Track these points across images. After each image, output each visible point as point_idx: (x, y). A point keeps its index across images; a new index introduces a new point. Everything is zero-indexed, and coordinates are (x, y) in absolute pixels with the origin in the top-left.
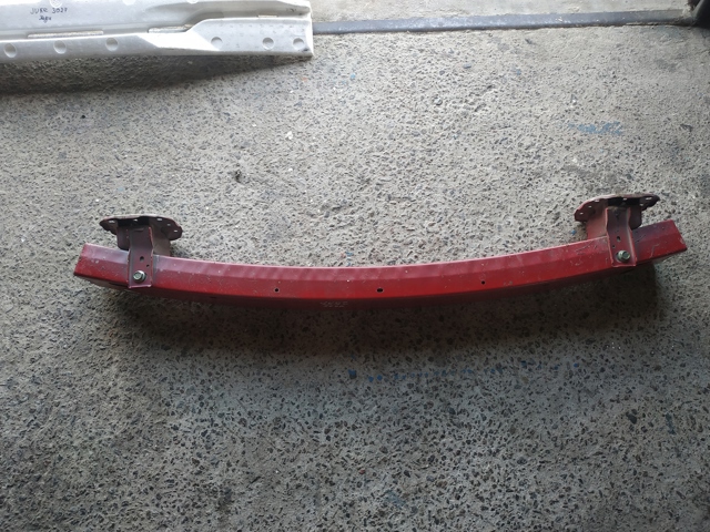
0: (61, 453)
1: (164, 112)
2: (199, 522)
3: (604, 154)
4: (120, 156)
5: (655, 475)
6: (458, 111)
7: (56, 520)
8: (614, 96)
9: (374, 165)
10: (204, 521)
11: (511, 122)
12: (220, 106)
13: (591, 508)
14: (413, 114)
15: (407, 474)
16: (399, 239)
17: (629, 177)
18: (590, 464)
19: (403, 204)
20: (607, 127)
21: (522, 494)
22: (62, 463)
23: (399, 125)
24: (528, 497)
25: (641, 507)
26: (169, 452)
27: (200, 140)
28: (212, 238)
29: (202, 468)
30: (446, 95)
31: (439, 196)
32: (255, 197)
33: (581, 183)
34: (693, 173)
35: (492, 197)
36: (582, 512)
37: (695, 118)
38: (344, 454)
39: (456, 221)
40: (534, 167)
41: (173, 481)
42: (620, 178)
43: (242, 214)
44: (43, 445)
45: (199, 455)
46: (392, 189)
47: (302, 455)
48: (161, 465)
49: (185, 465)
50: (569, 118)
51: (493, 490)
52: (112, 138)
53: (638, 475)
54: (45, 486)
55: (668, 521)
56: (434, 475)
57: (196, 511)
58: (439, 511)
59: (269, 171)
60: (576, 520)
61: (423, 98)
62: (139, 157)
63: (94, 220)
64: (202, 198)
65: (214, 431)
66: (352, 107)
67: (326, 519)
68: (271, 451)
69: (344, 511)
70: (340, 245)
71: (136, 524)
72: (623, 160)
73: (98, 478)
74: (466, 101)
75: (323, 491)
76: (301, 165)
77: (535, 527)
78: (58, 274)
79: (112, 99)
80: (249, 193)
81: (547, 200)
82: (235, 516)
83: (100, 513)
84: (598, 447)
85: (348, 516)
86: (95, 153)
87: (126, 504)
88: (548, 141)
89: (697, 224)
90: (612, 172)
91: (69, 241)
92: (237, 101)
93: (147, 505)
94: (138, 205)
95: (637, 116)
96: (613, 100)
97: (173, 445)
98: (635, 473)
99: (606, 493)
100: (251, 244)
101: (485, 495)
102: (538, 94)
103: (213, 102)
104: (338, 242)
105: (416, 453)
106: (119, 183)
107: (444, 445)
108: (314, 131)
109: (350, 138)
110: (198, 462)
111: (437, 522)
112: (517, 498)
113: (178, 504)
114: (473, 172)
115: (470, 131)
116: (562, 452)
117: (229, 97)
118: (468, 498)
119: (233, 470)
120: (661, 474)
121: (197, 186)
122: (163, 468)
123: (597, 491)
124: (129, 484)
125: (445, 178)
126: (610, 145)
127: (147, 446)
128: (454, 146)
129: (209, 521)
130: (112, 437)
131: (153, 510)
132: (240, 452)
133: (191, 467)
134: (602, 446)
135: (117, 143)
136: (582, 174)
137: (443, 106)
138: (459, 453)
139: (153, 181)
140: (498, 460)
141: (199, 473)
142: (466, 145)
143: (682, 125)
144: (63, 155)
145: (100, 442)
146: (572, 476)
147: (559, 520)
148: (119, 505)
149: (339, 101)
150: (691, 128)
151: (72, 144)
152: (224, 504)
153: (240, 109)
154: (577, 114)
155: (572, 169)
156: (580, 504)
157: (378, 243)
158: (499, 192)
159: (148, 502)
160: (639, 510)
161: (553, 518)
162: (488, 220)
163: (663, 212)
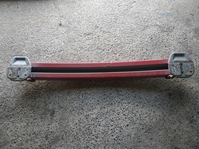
0: (8, 99)
1: (41, 7)
2: (45, 119)
3: (167, 21)
4: (28, 19)
5: (176, 111)
6: (125, 8)
7: (6, 117)
8: (171, 5)
9: (100, 23)
10: (47, 118)
11: (140, 12)
12: (57, 5)
13: (156, 119)
14: (112, 9)
15: (104, 108)
16: (106, 43)
17: (174, 28)
18: (157, 107)
19: (107, 34)
20: (168, 14)
21: (137, 114)
22: (8, 101)
23: (108, 12)
24: (138, 115)
25: (171, 120)
26: (37, 99)
27: (50, 15)
28: (52, 42)
29: (46, 104)
30: (122, 4)
31: (118, 32)
32: (65, 31)
33: (159, 29)
34: (192, 28)
35: (133, 32)
36: (154, 120)
37: (194, 12)
38: (87, 101)
39: (122, 39)
40: (146, 24)
41: (38, 107)
42: (171, 28)
43: (61, 35)
44: (3, 96)
45: (46, 100)
46: (105, 29)
47: (75, 101)
48: (35, 103)
49: (42, 103)
50: (157, 11)
51: (128, 113)
52: (25, 14)
53: (170, 111)
54: (3, 107)
55: (178, 124)
56: (112, 108)
57: (44, 116)
58: (113, 118)
59: (69, 24)
60: (152, 122)
61: (115, 4)
62: (33, 19)
63: (19, 36)
64: (50, 31)
65: (50, 94)
66: (94, 7)
67: (81, 119)
68: (66, 100)
69: (86, 117)
70: (89, 44)
71: (28, 118)
72: (172, 23)
73: (18, 106)
74: (127, 6)
75: (80, 111)
76: (79, 22)
77: (140, 124)
78: (9, 50)
79: (26, 3)
80: (63, 29)
81: (149, 33)
82: (55, 118)
83: (18, 115)
84: (159, 102)
85: (87, 118)
86: (20, 18)
87: (25, 113)
88: (151, 17)
89: (192, 41)
90: (169, 26)
91: (12, 41)
92: (61, 4)
93: (31, 114)
94: (32, 32)
95: (177, 11)
96: (170, 6)
97: (39, 97)
98: (170, 110)
99: (161, 115)
100: (63, 43)
101: (126, 114)
102: (148, 4)
103: (55, 4)
104: (88, 44)
105: (107, 102)
106: (27, 26)
107: (115, 100)
108: (83, 13)
109: (93, 15)
110: (46, 102)
111: (112, 121)
112: (135, 115)
113: (39, 114)
114: (128, 25)
115: (128, 14)
116: (149, 103)
117: (59, 3)
118: (121, 115)
119: (55, 105)
120: (177, 111)
121: (49, 27)
122: (36, 104)
123: (158, 115)
124: (26, 108)
125: (120, 27)
126: (169, 19)
127: (31, 98)
128: (123, 18)
129: (48, 119)
130: (22, 95)
131: (32, 115)
132: (57, 100)
133: (43, 104)
134: (161, 102)
135: (27, 15)
136: (160, 27)
137: (121, 7)
138: (119, 102)
139: (37, 26)
140: (130, 105)
141: (46, 105)
142: (127, 18)
143: (190, 14)
144: (12, 18)
145: (19, 96)
146: (152, 110)
147: (147, 122)
148: (23, 113)
149: (91, 5)
150: (193, 15)
151: (14, 15)
152: (52, 114)
153: (62, 6)
154: (160, 10)
155: (157, 25)
156: (153, 118)
157: (100, 44)
158: (135, 31)
159: (31, 113)
160: (170, 120)
161: (145, 121)
162: (132, 39)
163: (183, 38)
